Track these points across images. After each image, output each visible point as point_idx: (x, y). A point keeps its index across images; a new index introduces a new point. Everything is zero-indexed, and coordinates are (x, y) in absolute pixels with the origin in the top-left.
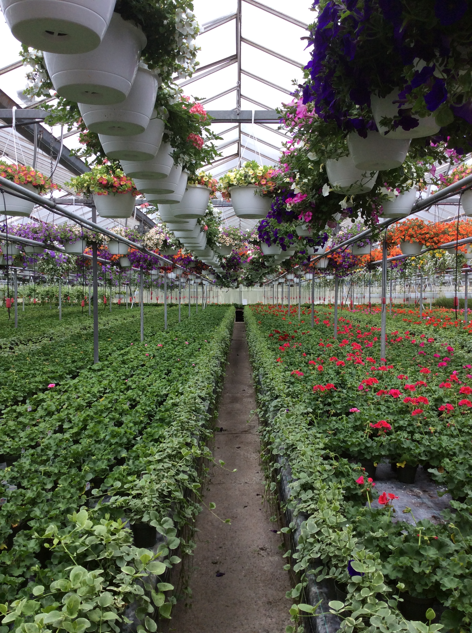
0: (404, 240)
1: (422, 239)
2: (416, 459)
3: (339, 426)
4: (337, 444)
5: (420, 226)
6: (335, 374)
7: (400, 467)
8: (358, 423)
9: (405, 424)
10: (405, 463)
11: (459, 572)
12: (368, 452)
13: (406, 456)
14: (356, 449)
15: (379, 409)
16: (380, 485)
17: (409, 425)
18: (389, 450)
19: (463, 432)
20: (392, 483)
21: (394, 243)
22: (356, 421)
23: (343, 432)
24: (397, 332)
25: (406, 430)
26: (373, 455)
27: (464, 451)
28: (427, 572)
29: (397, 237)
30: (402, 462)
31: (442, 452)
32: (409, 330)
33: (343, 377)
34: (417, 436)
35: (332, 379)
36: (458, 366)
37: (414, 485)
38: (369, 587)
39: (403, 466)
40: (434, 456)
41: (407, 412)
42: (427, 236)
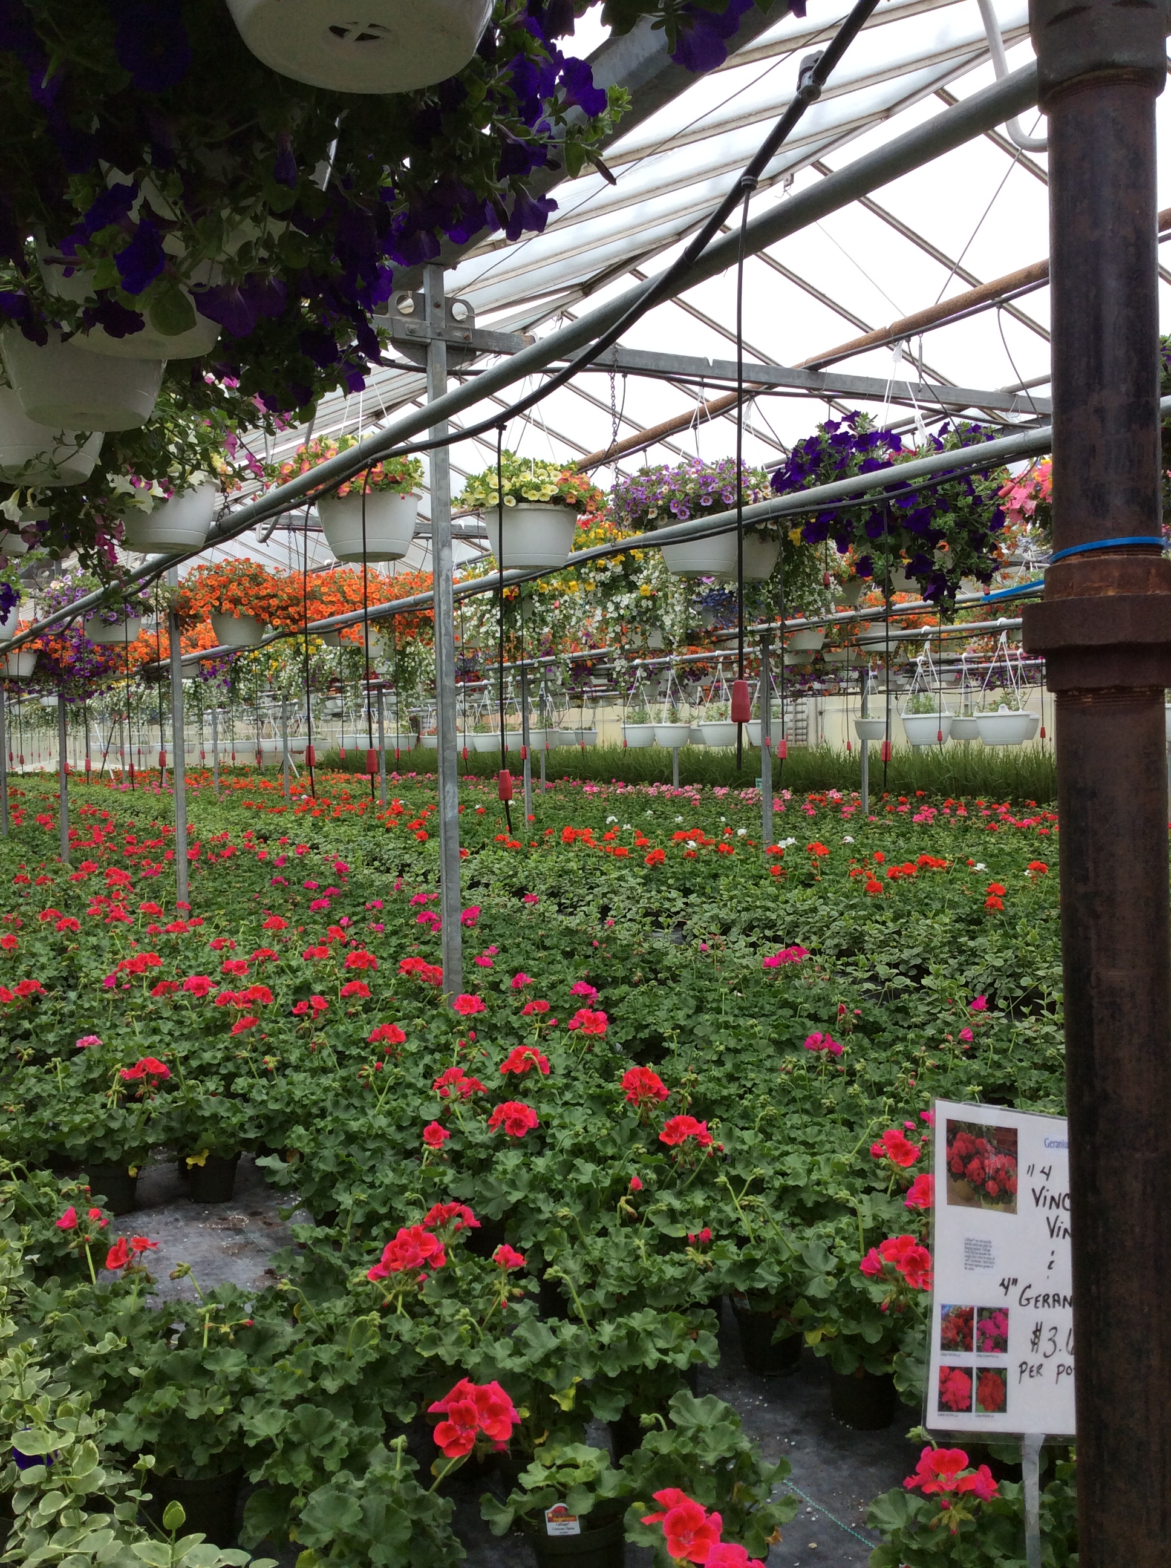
0: (218, 609)
1: (263, 609)
2: (232, 1141)
3: (44, 1089)
4: (33, 1136)
5: (256, 576)
6: (52, 954)
7: (195, 1165)
8: (95, 1075)
9: (215, 1057)
10: (206, 1154)
11: (292, 1394)
12: (114, 1144)
13: (209, 1137)
14: (82, 1141)
15: (155, 1031)
16: (146, 1219)
17: (227, 1059)
18: (168, 1129)
19: (350, 1057)
20: (177, 1209)
21: (195, 616)
22: (89, 1068)
23: (54, 1102)
24: (226, 834)
25: (217, 1073)
26: (126, 1147)
27: (344, 1102)
28: (220, 1410)
29: (201, 603)
30: (199, 1153)
31: (293, 1112)
32: (258, 827)
33: (72, 959)
34: (241, 1084)
35: (43, 967)
36: (358, 905)
37: (229, 1204)
38: (62, 1489)
39: (202, 1163)
40: (276, 1124)
41: (225, 1027)
42: (274, 602)
